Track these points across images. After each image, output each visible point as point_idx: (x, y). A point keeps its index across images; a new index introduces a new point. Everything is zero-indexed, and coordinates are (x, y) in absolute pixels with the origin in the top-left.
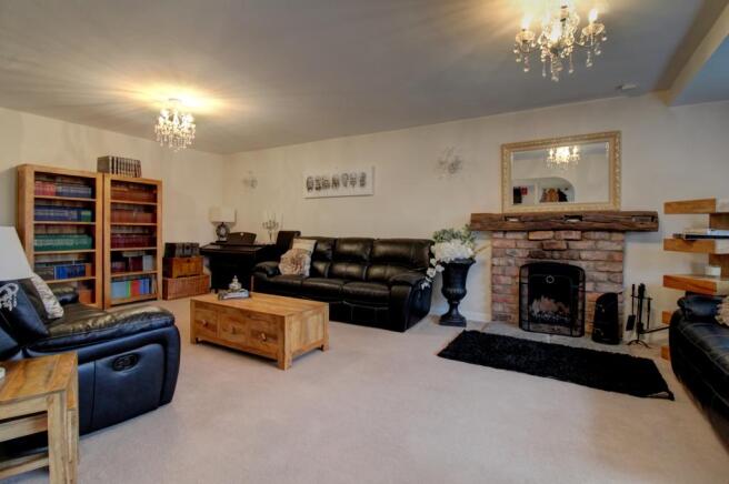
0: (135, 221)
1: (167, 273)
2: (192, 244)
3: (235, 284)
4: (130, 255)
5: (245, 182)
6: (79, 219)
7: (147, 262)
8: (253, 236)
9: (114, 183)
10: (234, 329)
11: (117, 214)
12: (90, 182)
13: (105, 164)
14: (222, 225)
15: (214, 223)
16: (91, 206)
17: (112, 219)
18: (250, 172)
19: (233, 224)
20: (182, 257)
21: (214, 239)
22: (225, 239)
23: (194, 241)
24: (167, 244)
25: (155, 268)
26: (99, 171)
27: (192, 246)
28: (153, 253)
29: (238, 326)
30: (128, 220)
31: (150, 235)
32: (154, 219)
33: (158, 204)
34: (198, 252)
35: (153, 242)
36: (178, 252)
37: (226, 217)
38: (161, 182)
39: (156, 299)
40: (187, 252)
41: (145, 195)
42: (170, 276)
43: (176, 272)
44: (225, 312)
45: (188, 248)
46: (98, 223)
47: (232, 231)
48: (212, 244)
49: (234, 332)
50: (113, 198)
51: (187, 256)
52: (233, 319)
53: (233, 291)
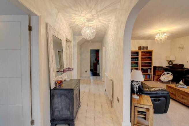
0: (146, 61)
1: (154, 74)
2: (161, 67)
3: (181, 83)
4: (145, 69)
5: (180, 47)
6: (135, 61)
7: (149, 71)
8: (183, 65)
9: (142, 52)
10: (183, 97)
11: (142, 59)
12: (137, 53)
13: (140, 48)
14: (170, 61)
15: (167, 61)
16: (138, 58)
17: (142, 61)
18: (182, 44)
19: (174, 61)
20: (158, 70)
21: (168, 65)
22: (171, 65)
23: (162, 66)
24: (154, 67)
25: (151, 72)
26: (139, 50)
27: (161, 68)
28: (151, 69)
29: (184, 97)
30: (145, 61)
31: (150, 64)
32: (151, 60)
33: (152, 56)
34: (163, 69)
35: (151, 66)
36: (157, 69)
37: (172, 59)
38: (153, 51)
39: (151, 80)
40: (160, 69)
41: (148, 54)
42: (155, 75)
43: (156, 74)
44: (179, 91)
45: (160, 68)
46: (139, 62)
47: (174, 63)
48: (167, 67)
49: (183, 98)
50: (142, 55)
51: (160, 70)
52: (182, 94)
53: (181, 85)
